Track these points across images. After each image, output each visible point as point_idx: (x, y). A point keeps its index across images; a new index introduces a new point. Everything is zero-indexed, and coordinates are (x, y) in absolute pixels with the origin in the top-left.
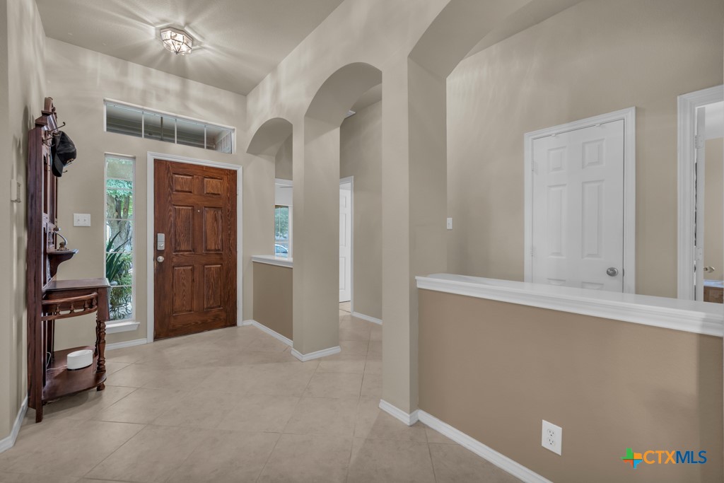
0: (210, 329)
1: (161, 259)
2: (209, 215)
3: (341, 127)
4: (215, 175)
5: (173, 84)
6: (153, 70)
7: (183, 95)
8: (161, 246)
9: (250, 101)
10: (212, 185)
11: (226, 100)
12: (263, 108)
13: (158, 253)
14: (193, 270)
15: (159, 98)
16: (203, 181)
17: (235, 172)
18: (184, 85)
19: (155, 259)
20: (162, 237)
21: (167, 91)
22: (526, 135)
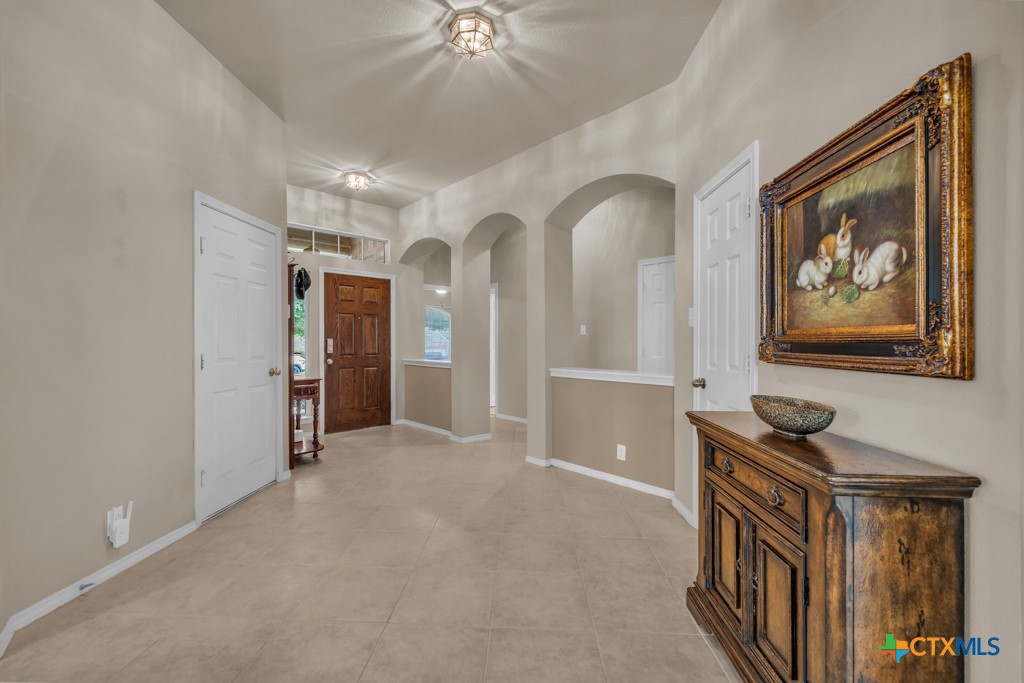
0: (368, 426)
1: (330, 361)
2: (367, 322)
3: (492, 249)
4: (372, 285)
5: (338, 205)
6: (323, 194)
7: (347, 214)
8: (331, 350)
9: (404, 216)
10: (370, 294)
11: (381, 215)
12: (419, 225)
13: (328, 356)
14: (354, 371)
15: (328, 218)
16: (362, 290)
17: (389, 281)
18: (348, 206)
19: (326, 362)
20: (330, 342)
21: (334, 211)
22: (639, 261)
